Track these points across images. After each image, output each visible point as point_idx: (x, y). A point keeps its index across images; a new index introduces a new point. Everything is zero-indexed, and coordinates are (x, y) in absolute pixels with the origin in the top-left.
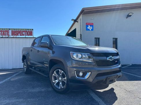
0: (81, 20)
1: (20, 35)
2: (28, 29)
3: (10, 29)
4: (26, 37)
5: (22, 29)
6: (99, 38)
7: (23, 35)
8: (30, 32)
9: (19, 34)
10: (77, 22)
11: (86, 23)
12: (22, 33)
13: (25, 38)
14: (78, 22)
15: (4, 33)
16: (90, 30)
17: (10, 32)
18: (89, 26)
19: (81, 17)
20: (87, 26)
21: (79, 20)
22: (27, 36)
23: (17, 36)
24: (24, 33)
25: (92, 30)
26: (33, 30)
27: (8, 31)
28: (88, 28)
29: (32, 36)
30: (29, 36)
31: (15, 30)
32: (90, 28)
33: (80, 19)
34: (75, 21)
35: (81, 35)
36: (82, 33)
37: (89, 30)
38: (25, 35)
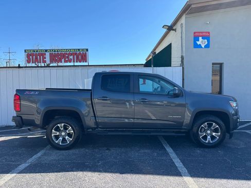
0: (182, 27)
1: (66, 61)
2: (79, 50)
3: (46, 51)
4: (76, 64)
5: (69, 50)
6: (221, 65)
7: (70, 62)
8: (82, 55)
9: (63, 60)
10: (173, 30)
11: (195, 33)
12: (68, 57)
13: (74, 66)
14: (175, 30)
15: (36, 58)
16: (203, 47)
17: (47, 55)
18: (200, 38)
19: (183, 20)
20: (196, 38)
21: (178, 26)
22: (77, 62)
23: (60, 64)
24: (71, 57)
25: (207, 46)
26: (87, 50)
27: (43, 55)
28: (198, 43)
29: (86, 62)
30: (80, 62)
31: (55, 51)
32: (202, 42)
33: (182, 24)
34: (170, 28)
35: (182, 58)
36: (184, 55)
37: (200, 46)
38: (74, 62)
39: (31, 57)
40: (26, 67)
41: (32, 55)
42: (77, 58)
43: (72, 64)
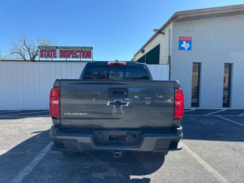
0: (170, 32)
1: (73, 57)
2: (85, 48)
3: (57, 47)
4: (82, 60)
5: (76, 47)
6: (200, 64)
7: (77, 57)
8: (87, 53)
9: (71, 56)
10: (162, 33)
11: (180, 38)
12: (76, 54)
13: (80, 61)
14: (164, 34)
15: (48, 54)
16: (186, 49)
17: (58, 51)
18: (184, 42)
19: (171, 26)
20: (181, 42)
21: (166, 31)
22: (83, 58)
23: (68, 59)
24: (78, 54)
25: (189, 49)
26: (92, 48)
27: (54, 51)
28: (183, 46)
29: (91, 58)
30: (86, 58)
31: (64, 48)
32: (185, 45)
33: (170, 30)
34: (160, 32)
35: (170, 57)
36: (171, 55)
37: (184, 49)
38: (80, 58)
39: (44, 52)
40: (39, 61)
41: (45, 51)
42: (83, 55)
43: (78, 59)
